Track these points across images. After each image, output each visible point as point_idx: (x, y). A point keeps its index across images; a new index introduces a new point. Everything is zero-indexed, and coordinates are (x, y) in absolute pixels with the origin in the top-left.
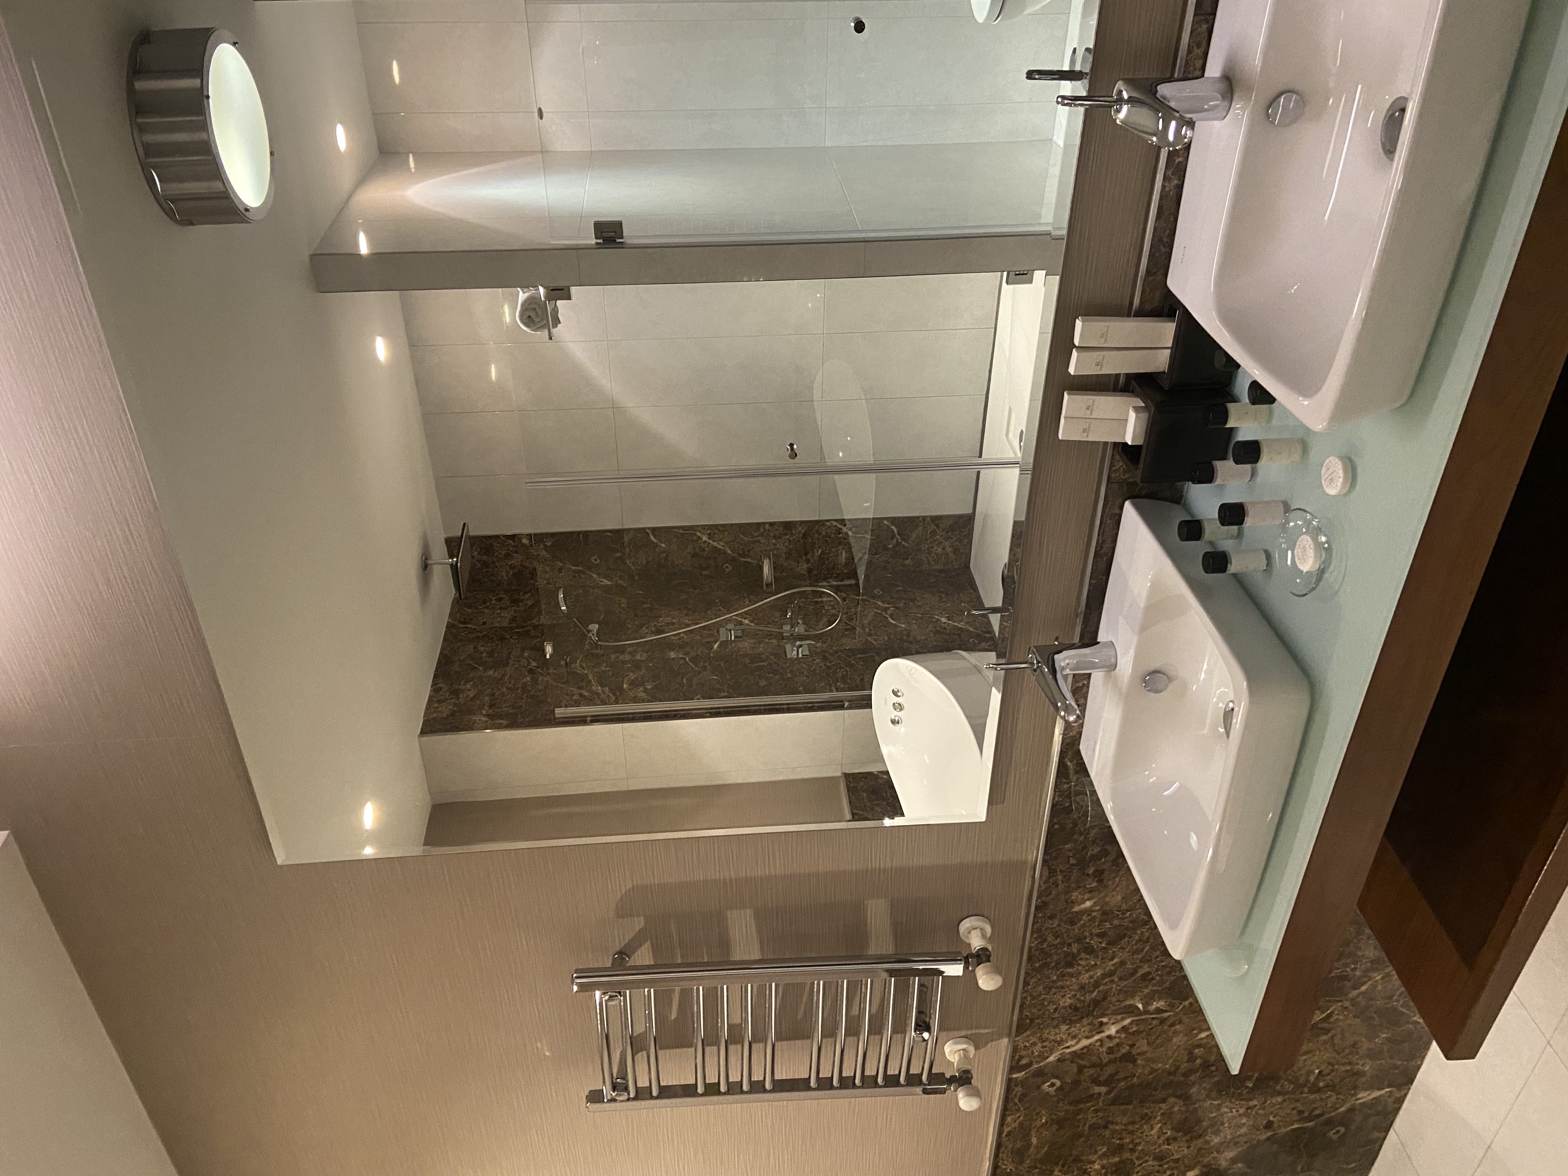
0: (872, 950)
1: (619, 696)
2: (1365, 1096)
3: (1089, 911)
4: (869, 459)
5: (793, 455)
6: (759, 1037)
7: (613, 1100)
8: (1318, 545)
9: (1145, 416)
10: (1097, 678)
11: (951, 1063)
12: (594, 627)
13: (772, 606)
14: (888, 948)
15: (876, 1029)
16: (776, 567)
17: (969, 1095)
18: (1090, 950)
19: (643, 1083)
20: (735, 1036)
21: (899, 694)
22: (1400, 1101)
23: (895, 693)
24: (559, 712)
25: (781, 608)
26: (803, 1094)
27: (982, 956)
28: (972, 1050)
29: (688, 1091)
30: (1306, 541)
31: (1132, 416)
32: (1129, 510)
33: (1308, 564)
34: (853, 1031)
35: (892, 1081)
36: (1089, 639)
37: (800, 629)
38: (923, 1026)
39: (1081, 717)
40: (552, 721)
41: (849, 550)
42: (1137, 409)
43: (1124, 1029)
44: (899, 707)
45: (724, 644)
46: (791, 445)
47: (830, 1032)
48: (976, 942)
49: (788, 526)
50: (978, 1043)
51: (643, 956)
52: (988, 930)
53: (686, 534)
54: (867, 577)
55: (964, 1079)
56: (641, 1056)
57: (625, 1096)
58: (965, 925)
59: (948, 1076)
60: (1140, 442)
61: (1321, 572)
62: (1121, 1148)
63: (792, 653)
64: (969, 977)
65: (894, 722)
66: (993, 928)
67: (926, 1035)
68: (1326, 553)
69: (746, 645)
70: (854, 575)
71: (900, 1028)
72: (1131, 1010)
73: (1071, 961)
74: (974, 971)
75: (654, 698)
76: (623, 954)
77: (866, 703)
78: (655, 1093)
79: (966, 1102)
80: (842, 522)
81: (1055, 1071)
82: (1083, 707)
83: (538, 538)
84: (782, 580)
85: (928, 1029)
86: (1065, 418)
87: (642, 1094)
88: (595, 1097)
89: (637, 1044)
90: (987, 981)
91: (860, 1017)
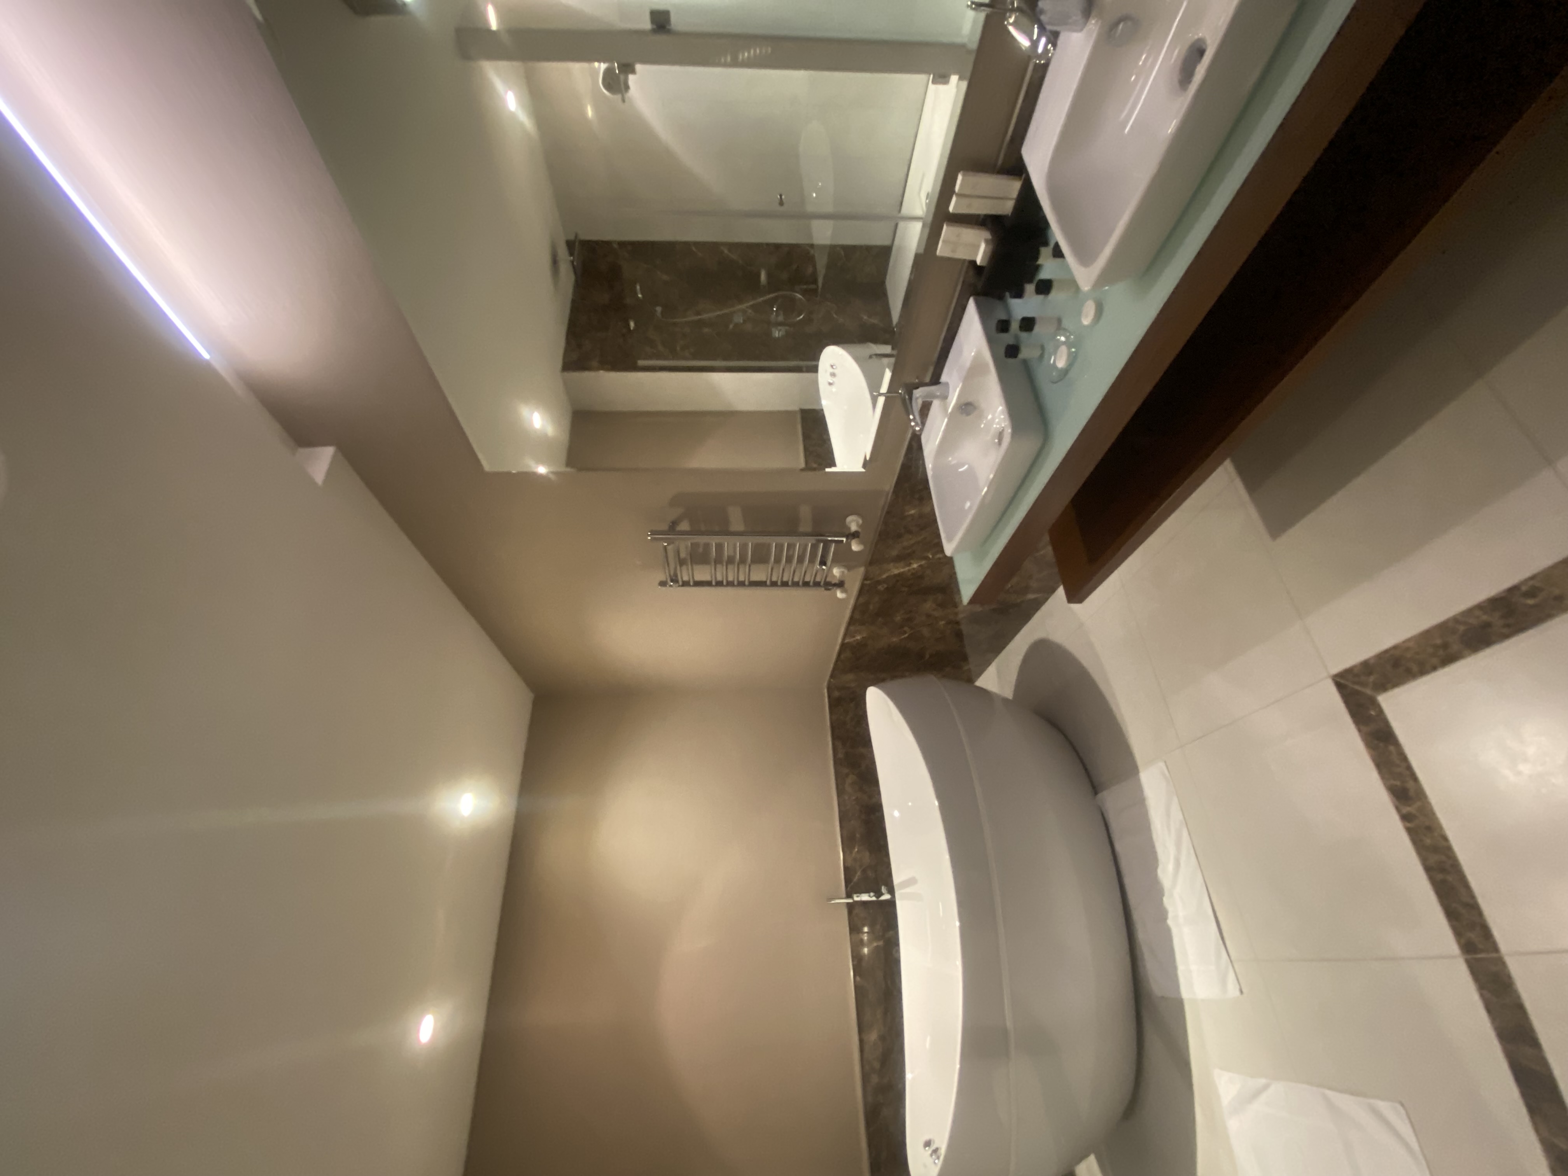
0: (802, 529)
1: (675, 355)
2: (1031, 596)
3: (912, 515)
4: (829, 209)
5: (781, 203)
6: (743, 560)
7: (671, 586)
8: (1070, 354)
9: (991, 247)
10: (936, 404)
11: (834, 576)
12: (659, 309)
13: (765, 302)
14: (809, 529)
15: (801, 560)
16: (769, 276)
17: (842, 592)
18: (910, 532)
19: (686, 578)
20: (731, 561)
21: (834, 367)
22: (1047, 599)
23: (832, 366)
24: (641, 363)
25: (771, 303)
26: (763, 588)
27: (855, 535)
28: (846, 571)
29: (708, 584)
30: (1063, 350)
31: (983, 246)
32: (972, 306)
33: (1061, 364)
34: (789, 560)
35: (806, 584)
36: (936, 380)
37: (781, 318)
38: (823, 562)
39: (921, 430)
40: (635, 368)
41: (814, 266)
42: (987, 241)
43: (920, 566)
44: (833, 375)
45: (736, 325)
46: (781, 196)
47: (778, 561)
48: (854, 528)
49: (778, 247)
50: (849, 568)
51: (684, 526)
52: (860, 522)
53: (713, 247)
54: (823, 285)
55: (841, 585)
56: (684, 568)
57: (677, 585)
58: (849, 519)
59: (833, 583)
60: (984, 264)
61: (1065, 372)
62: (911, 611)
63: (777, 334)
64: (849, 545)
65: (830, 384)
66: (863, 520)
67: (824, 567)
68: (1072, 360)
69: (749, 327)
70: (815, 281)
71: (812, 561)
72: (926, 558)
73: (900, 536)
74: (851, 541)
75: (694, 357)
76: (674, 524)
77: (815, 369)
78: (691, 584)
79: (840, 595)
80: (812, 246)
81: (885, 581)
82: (923, 424)
83: (622, 244)
84: (774, 285)
85: (825, 564)
86: (943, 241)
87: (685, 584)
88: (663, 584)
89: (682, 562)
90: (855, 547)
91: (793, 556)
